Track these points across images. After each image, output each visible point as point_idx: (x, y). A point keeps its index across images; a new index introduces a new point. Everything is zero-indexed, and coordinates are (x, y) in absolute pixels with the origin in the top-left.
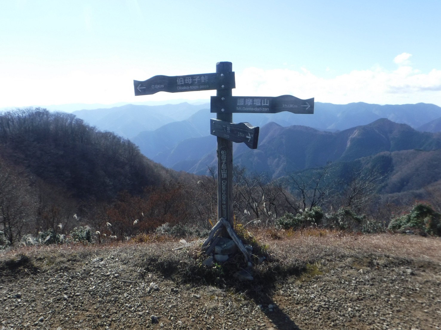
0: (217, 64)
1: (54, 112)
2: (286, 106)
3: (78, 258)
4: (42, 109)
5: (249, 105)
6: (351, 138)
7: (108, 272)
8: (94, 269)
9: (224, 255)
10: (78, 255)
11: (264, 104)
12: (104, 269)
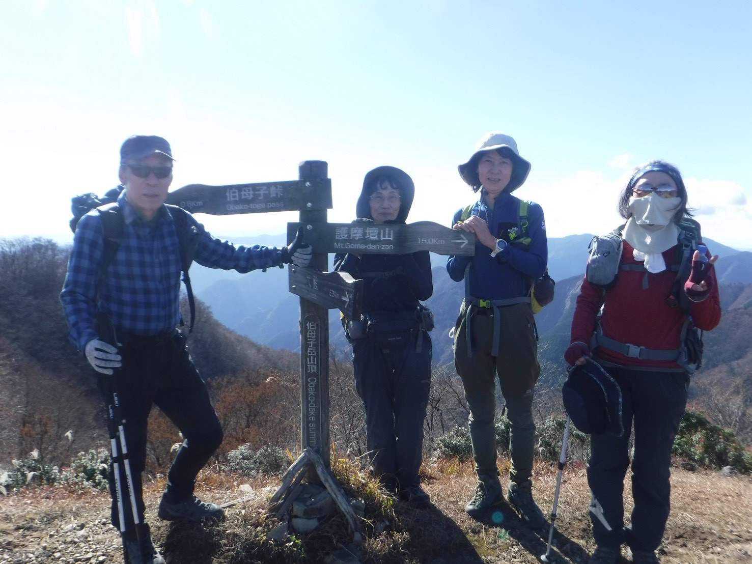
0: (300, 165)
1: (66, 245)
2: (424, 242)
3: (37, 524)
4: (44, 239)
5: (357, 239)
6: (572, 294)
7: (88, 552)
8: (63, 546)
9: (309, 519)
10: (37, 517)
11: (384, 237)
12: (82, 545)
